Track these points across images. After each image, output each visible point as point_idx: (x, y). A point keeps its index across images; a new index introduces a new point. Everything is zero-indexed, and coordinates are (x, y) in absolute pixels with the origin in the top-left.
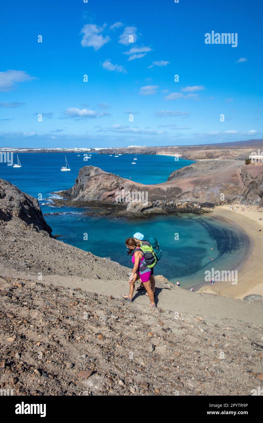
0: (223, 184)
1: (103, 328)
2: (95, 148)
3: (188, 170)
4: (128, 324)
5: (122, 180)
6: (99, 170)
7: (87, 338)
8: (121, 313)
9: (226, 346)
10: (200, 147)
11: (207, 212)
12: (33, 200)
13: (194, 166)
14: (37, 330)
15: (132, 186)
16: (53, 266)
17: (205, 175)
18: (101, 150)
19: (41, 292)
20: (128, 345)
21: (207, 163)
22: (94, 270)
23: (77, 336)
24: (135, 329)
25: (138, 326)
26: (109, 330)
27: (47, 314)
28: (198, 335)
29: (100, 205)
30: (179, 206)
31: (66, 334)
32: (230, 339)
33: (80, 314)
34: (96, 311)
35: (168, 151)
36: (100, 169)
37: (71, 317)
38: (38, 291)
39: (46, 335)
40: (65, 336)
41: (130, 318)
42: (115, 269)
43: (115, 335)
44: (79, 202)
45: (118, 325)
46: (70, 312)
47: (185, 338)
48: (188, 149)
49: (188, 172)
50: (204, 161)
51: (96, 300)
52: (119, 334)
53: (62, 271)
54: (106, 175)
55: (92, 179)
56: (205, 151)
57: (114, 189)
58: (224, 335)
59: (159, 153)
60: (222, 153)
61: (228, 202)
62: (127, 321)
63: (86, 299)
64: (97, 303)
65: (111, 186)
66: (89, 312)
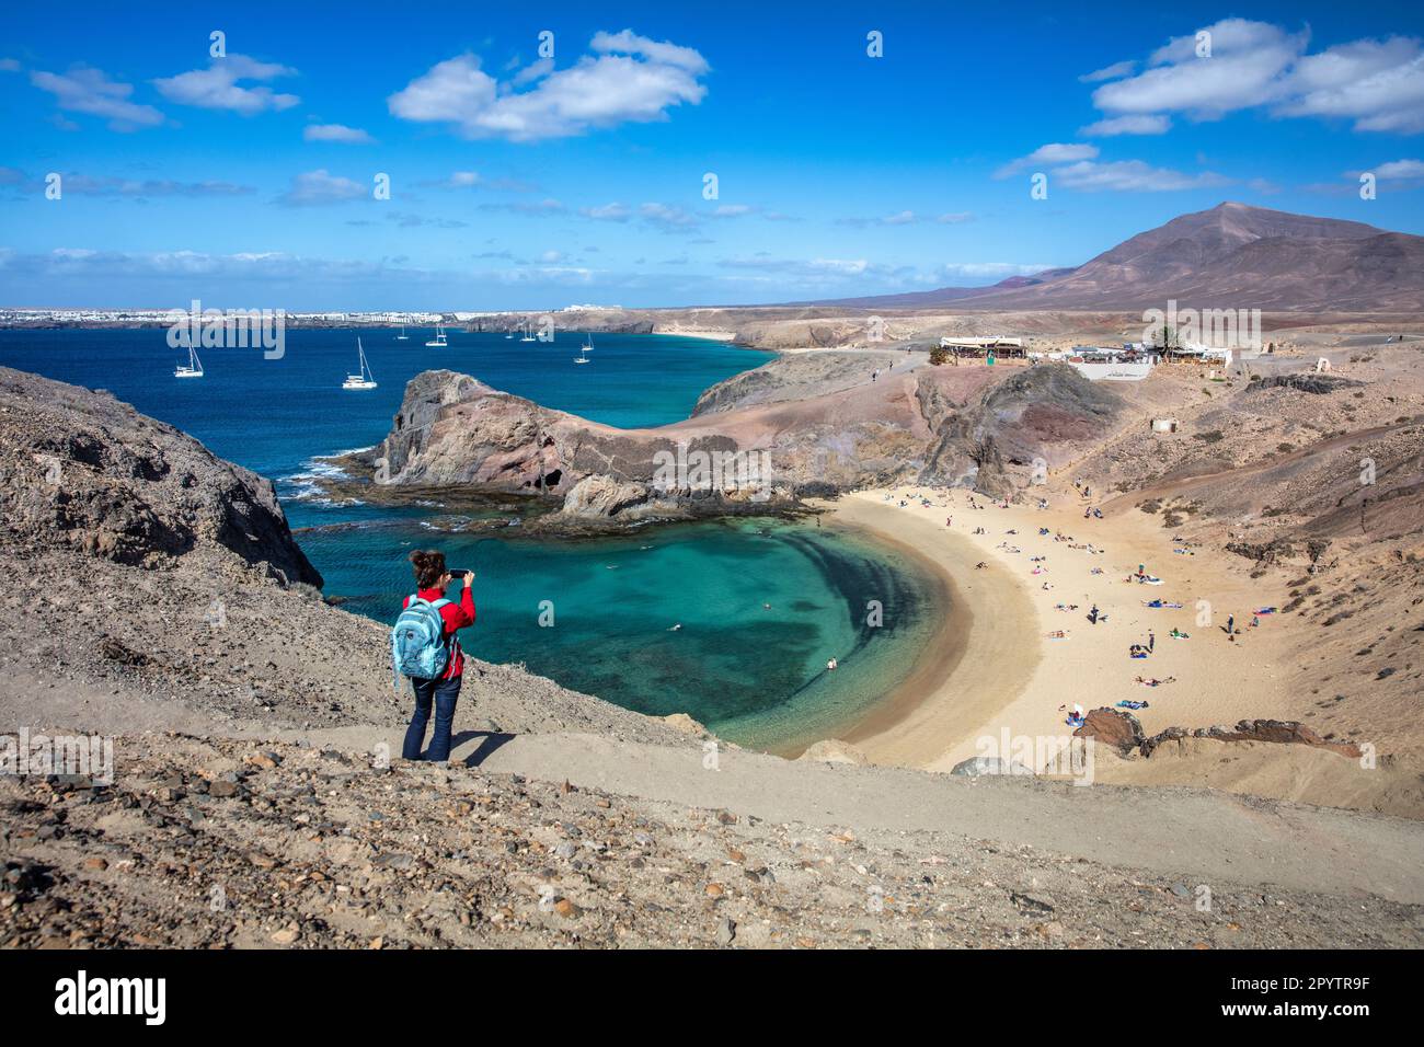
0: (864, 424)
1: (568, 881)
2: (456, 314)
3: (756, 381)
4: (638, 864)
5: (546, 414)
6: (472, 383)
7: (525, 915)
8: (609, 832)
9: (941, 909)
10: (790, 311)
11: (819, 512)
12: (256, 483)
13: (774, 367)
14: (361, 900)
15: (577, 434)
17: (810, 396)
18: (478, 321)
19: (343, 778)
20: (653, 927)
21: (815, 358)
23: (491, 912)
24: (666, 878)
25: (670, 867)
26: (588, 885)
27: (382, 848)
28: (854, 885)
30: (729, 494)
31: (456, 906)
32: (946, 891)
33: (484, 843)
34: (534, 830)
35: (692, 323)
36: (475, 381)
37: (460, 851)
38: (333, 778)
39: (393, 913)
40: (454, 911)
41: (640, 845)
43: (607, 899)
44: (409, 489)
45: (609, 869)
46: (450, 837)
47: (815, 895)
48: (752, 317)
49: (757, 390)
50: (805, 353)
51: (523, 794)
52: (620, 894)
54: (495, 400)
55: (451, 412)
56: (805, 322)
57: (522, 444)
58: (927, 880)
59: (662, 329)
60: (858, 328)
61: (881, 481)
62: (633, 854)
63: (494, 795)
64: (528, 805)
65: (511, 436)
66: (511, 835)
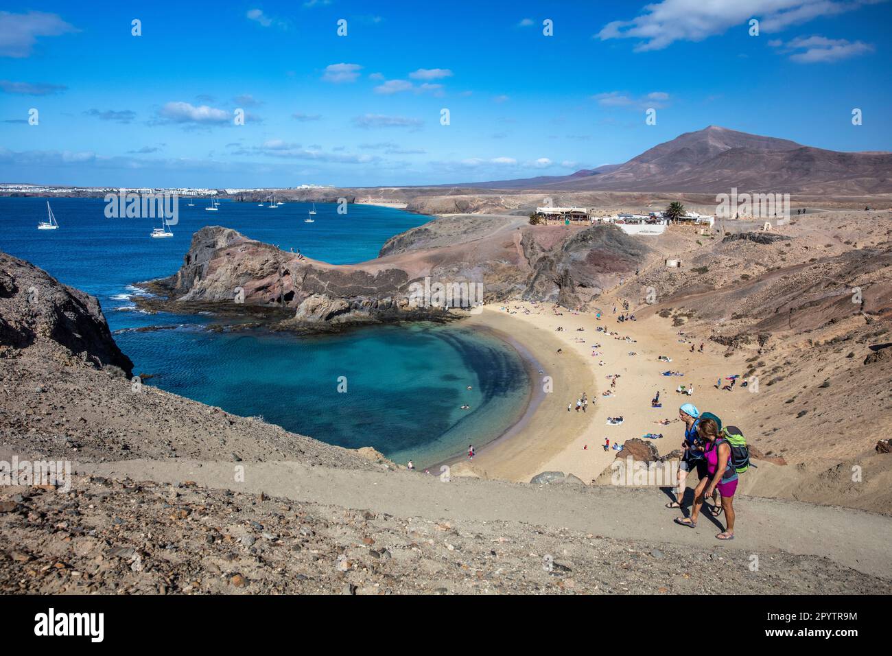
0: (488, 262)
1: (244, 562)
2: (227, 190)
3: (420, 234)
4: (297, 548)
5: (284, 255)
6: (236, 234)
7: (208, 586)
8: (283, 527)
9: (497, 572)
10: (443, 190)
11: (459, 318)
12: (87, 300)
13: (431, 226)
14: (89, 581)
15: (306, 268)
16: (134, 441)
17: (454, 244)
18: (241, 194)
19: (102, 496)
20: (299, 591)
21: (457, 220)
22: (227, 444)
23: (185, 584)
24: (314, 557)
25: (319, 550)
26: (258, 564)
27: (115, 543)
28: (443, 558)
29: (239, 308)
30: (403, 306)
31: (159, 582)
32: (504, 560)
33: (192, 537)
34: (229, 526)
35: (379, 197)
36: (238, 233)
37: (173, 543)
38: (94, 495)
39: (111, 589)
40: (156, 586)
41: (303, 535)
42: (274, 439)
43: (270, 573)
44: (194, 303)
45: (276, 552)
46: (169, 534)
47: (416, 565)
48: (419, 194)
49: (420, 240)
50: (452, 217)
51: (229, 503)
52: (279, 569)
53: (154, 451)
54: (251, 245)
55: (222, 253)
56: (452, 197)
57: (268, 274)
58: (493, 553)
59: (360, 201)
60: (485, 202)
61: (499, 297)
62: (296, 541)
63: (208, 504)
64: (231, 510)
65: (262, 269)
66: (213, 531)
